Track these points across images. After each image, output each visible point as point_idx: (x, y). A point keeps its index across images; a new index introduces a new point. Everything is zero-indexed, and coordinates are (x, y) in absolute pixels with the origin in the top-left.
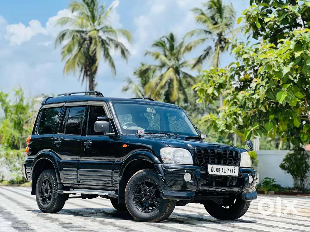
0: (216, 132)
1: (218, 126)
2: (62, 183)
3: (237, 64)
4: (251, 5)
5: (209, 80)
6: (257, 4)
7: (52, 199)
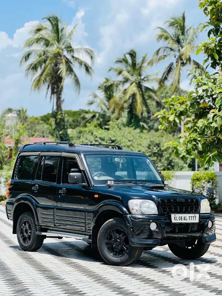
0: (177, 157)
1: (179, 152)
2: (40, 225)
3: (196, 93)
4: (209, 36)
5: (171, 108)
6: (215, 35)
7: (31, 239)
